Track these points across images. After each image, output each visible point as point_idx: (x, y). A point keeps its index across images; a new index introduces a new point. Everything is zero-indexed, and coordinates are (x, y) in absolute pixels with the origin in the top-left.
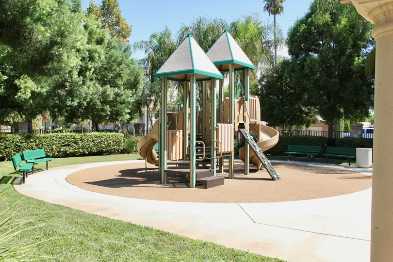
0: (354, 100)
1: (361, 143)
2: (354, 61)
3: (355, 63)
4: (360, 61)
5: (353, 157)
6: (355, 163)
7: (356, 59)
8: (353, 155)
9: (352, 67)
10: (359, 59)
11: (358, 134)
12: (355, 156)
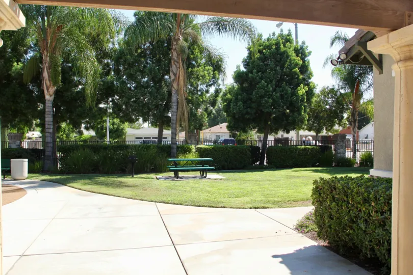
0: (13, 108)
1: (18, 153)
2: (12, 66)
3: (14, 69)
4: (19, 66)
5: (8, 169)
6: (10, 175)
7: (15, 64)
8: (7, 167)
9: (10, 72)
10: (18, 64)
11: (17, 144)
12: (10, 167)
